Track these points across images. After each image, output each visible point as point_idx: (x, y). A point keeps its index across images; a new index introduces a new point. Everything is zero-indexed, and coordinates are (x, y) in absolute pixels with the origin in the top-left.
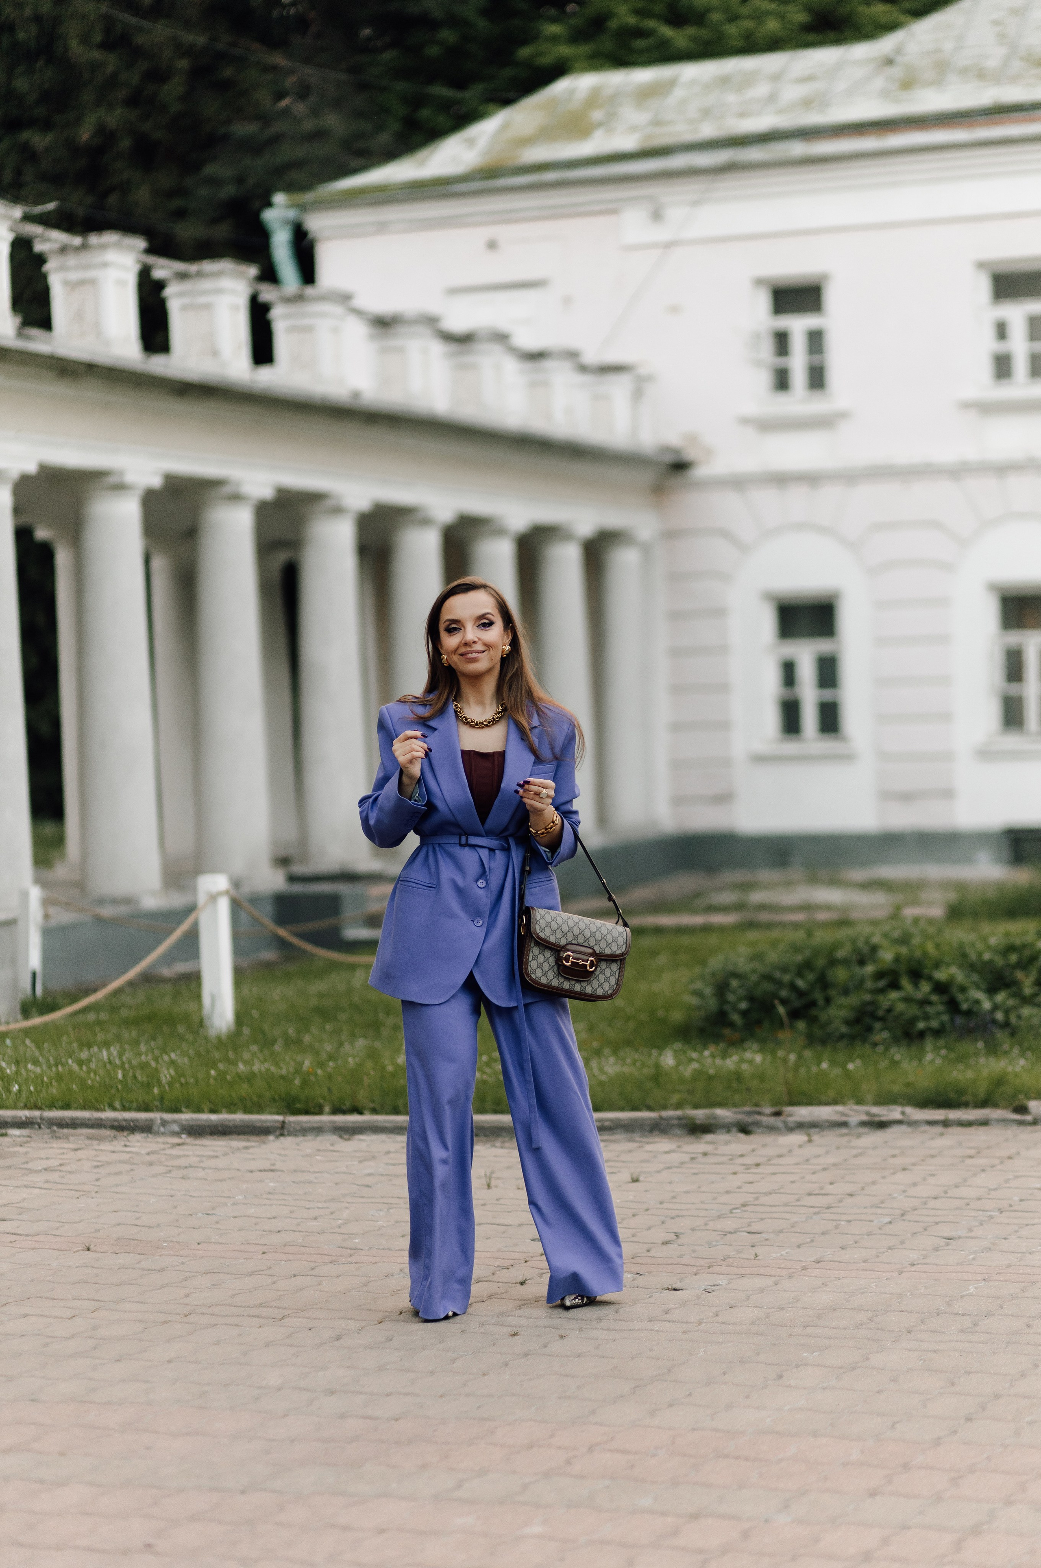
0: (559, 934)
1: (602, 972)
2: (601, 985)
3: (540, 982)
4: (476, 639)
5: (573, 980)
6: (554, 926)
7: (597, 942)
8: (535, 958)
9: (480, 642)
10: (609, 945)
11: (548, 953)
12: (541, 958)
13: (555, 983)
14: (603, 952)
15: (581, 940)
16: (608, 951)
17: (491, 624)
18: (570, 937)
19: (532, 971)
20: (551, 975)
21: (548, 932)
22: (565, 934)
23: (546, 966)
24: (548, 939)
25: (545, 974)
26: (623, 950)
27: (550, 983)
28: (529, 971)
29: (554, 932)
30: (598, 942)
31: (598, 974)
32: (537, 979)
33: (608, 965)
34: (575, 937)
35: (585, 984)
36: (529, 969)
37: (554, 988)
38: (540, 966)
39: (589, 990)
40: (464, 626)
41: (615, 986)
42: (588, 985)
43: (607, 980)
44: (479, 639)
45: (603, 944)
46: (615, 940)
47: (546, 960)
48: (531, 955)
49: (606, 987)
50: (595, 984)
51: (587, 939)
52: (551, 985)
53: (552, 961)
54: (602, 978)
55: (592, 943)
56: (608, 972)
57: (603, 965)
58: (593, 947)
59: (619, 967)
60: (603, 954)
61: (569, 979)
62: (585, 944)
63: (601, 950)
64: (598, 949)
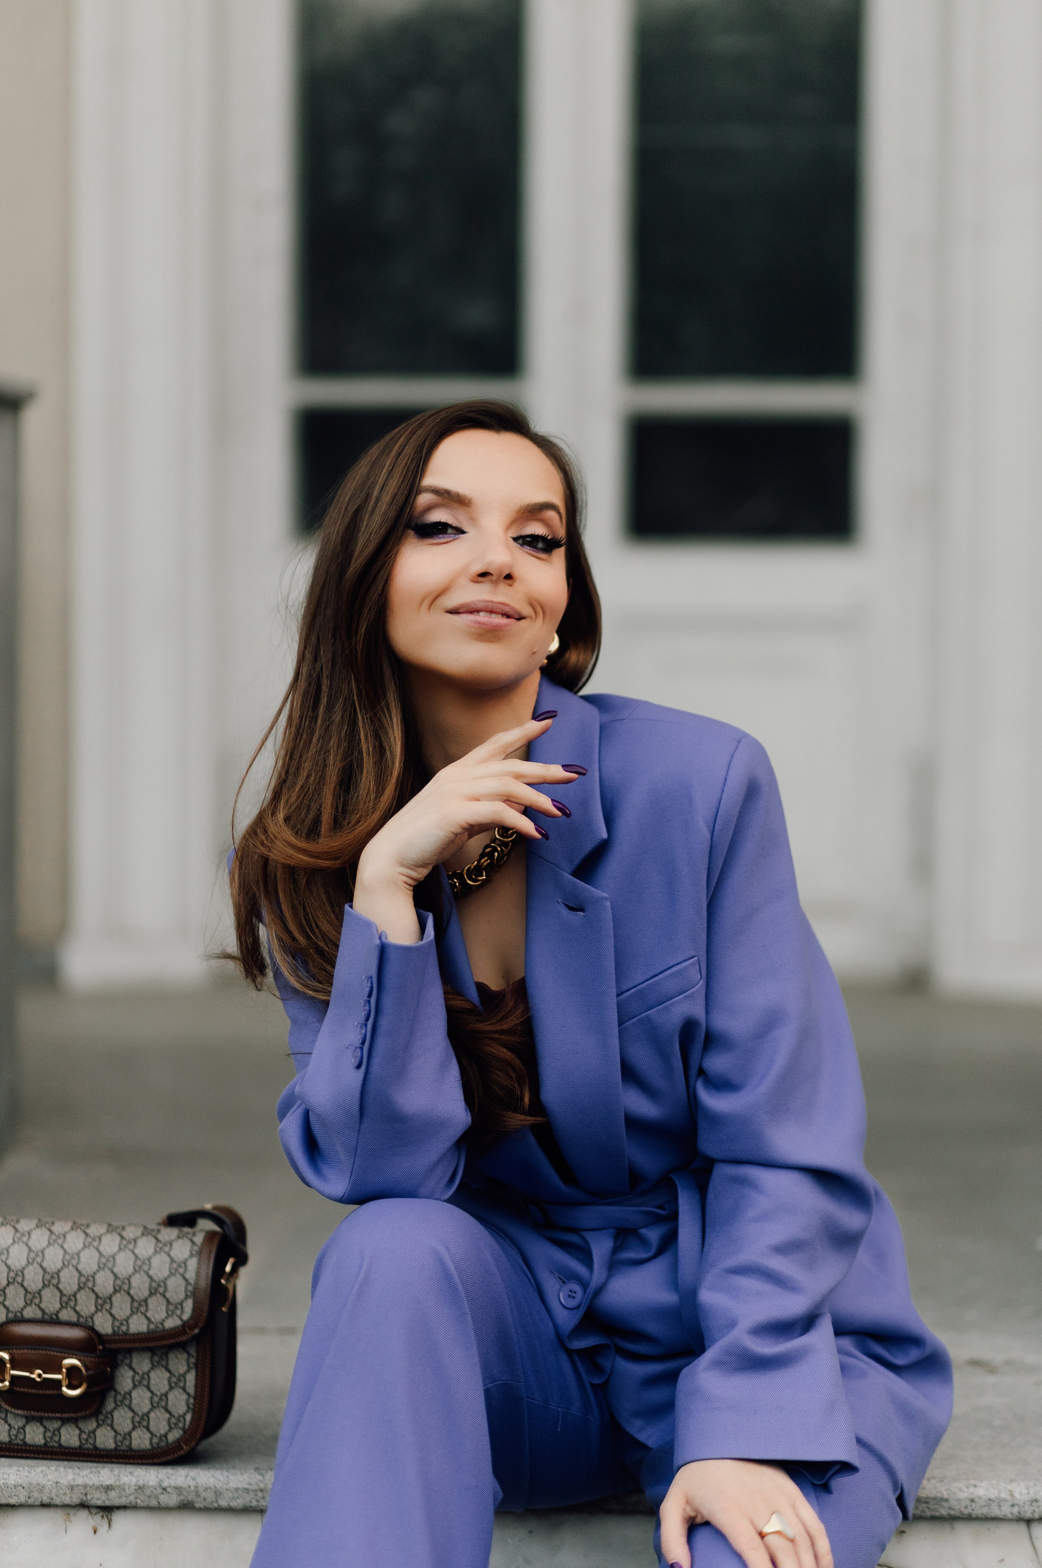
1: (142, 1382)
2: (142, 1421)
5: (46, 1418)
7: (100, 1301)
10: (139, 1306)
14: (124, 1328)
15: (51, 1302)
16: (138, 1325)
26: (186, 1317)
30: (103, 1303)
31: (127, 1389)
33: (155, 1360)
34: (33, 1297)
35: (92, 1425)
39: (105, 1439)
41: (188, 1417)
42: (99, 1426)
43: (160, 1402)
45: (121, 1307)
46: (157, 1289)
49: (159, 1422)
50: (122, 1419)
51: (68, 1300)
54: (141, 1399)
56: (159, 1379)
58: (90, 1320)
59: (193, 1360)
60: (125, 1334)
61: (40, 1420)
62: (65, 1315)
63: (117, 1323)
64: (104, 1325)
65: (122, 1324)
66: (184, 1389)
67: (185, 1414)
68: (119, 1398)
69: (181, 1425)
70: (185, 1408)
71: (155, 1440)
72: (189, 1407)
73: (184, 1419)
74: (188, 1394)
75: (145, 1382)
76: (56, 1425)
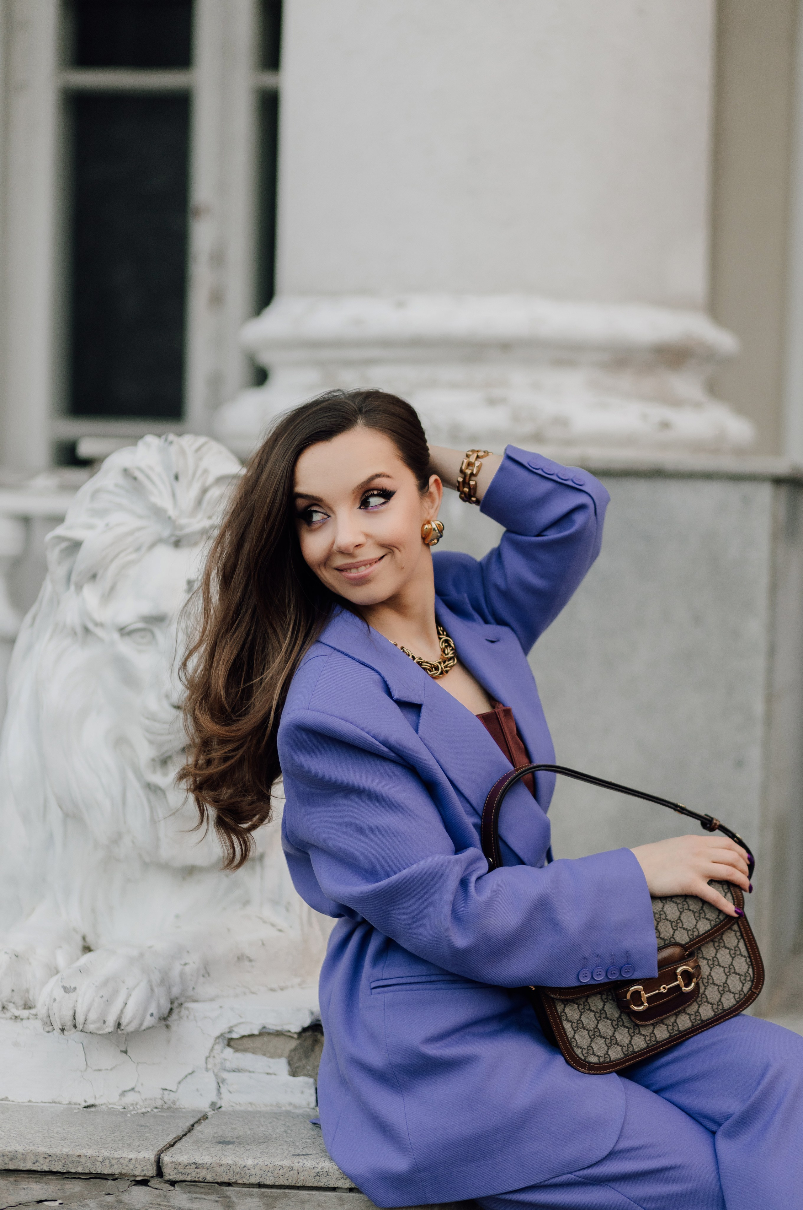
1: (714, 963)
2: (724, 989)
3: (609, 1061)
4: (361, 539)
5: (668, 1017)
7: (674, 924)
8: (579, 1025)
9: (369, 543)
11: (597, 1003)
12: (589, 1019)
13: (639, 1043)
14: (696, 933)
16: (704, 927)
19: (583, 1049)
20: (623, 1036)
23: (606, 1028)
25: (611, 1041)
27: (630, 1050)
28: (579, 1054)
30: (676, 924)
31: (708, 974)
32: (601, 1059)
33: (717, 944)
35: (694, 1007)
36: (578, 1050)
37: (642, 1052)
38: (594, 1034)
39: (706, 1012)
40: (333, 511)
41: (750, 971)
42: (699, 1006)
43: (730, 971)
47: (601, 1015)
48: (567, 1026)
49: (734, 983)
50: (712, 993)
52: (633, 1052)
53: (612, 1010)
54: (718, 975)
55: (666, 931)
56: (723, 956)
57: (709, 951)
58: (672, 939)
59: (738, 933)
60: (697, 936)
61: (661, 1022)
63: (690, 932)
64: (683, 938)
65: (693, 931)
66: (741, 955)
67: (748, 970)
69: (748, 978)
70: (747, 966)
71: (736, 996)
72: (748, 964)
73: (749, 973)
74: (744, 957)
75: (716, 963)
76: (672, 1019)
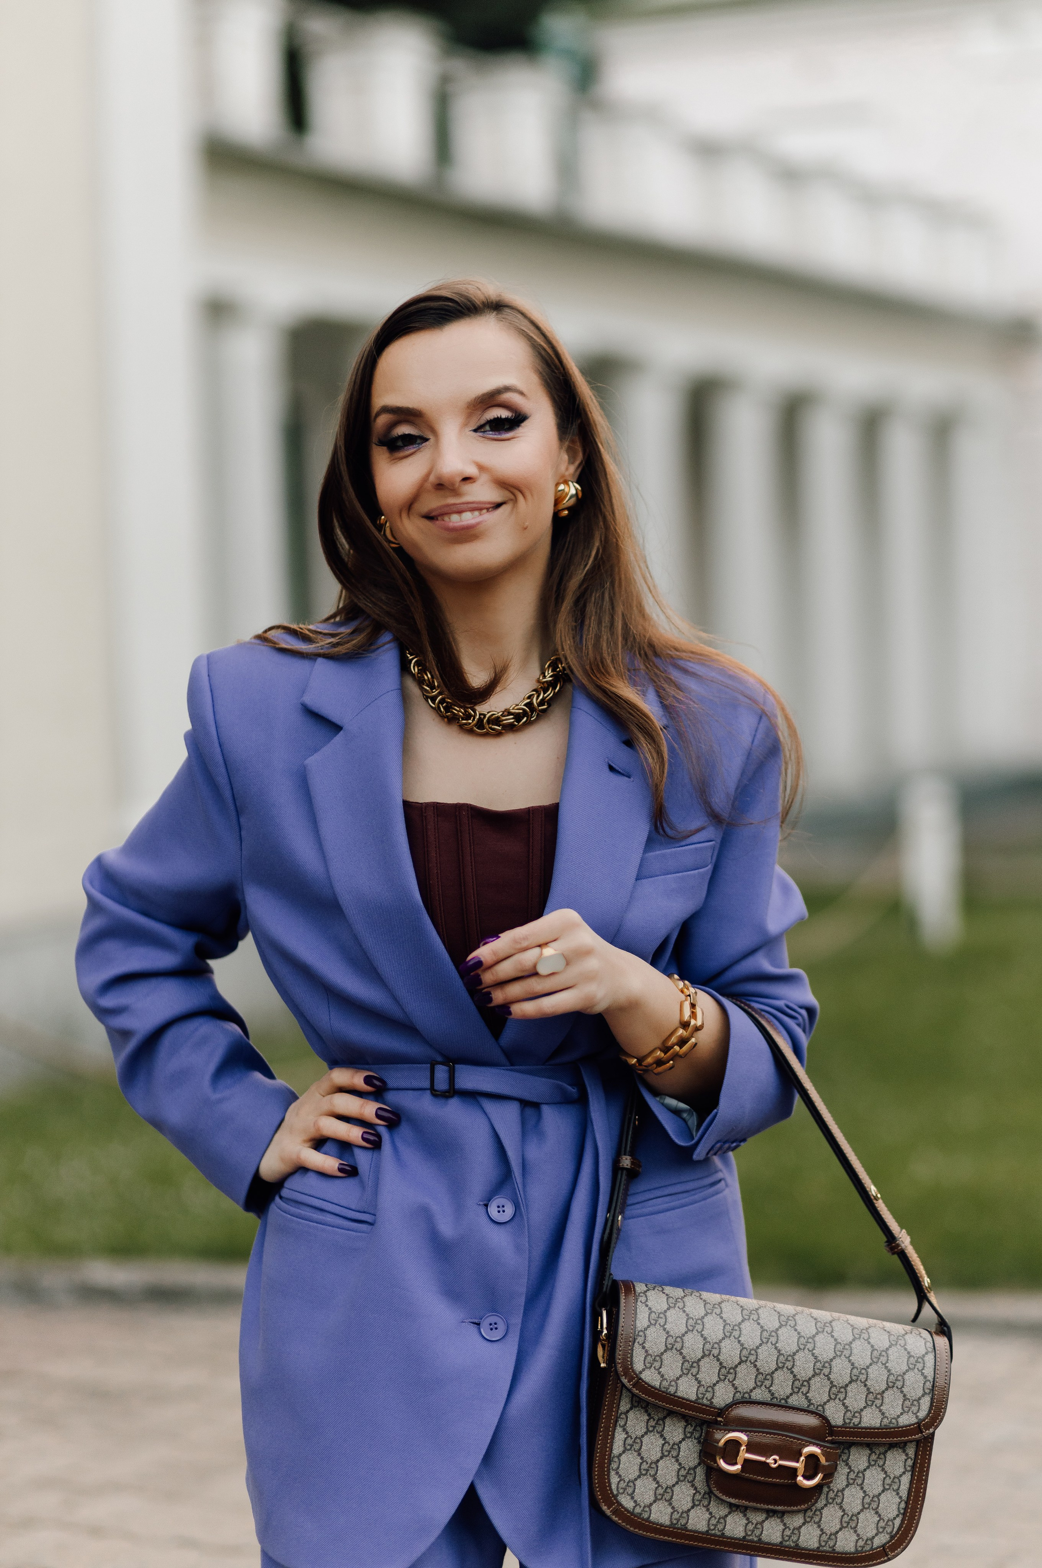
0: (709, 1372)
1: (856, 1479)
2: (850, 1522)
3: (648, 1520)
4: (472, 471)
5: (756, 1510)
6: (693, 1345)
7: (834, 1390)
8: (634, 1445)
9: (484, 478)
10: (874, 1399)
11: (674, 1431)
12: (652, 1446)
13: (698, 1521)
14: (856, 1421)
15: (782, 1386)
16: (871, 1419)
17: (517, 420)
18: (745, 1380)
19: (622, 1485)
20: (683, 1496)
21: (672, 1366)
22: (727, 1373)
23: (667, 1471)
24: (672, 1390)
25: (664, 1494)
26: (922, 1414)
27: (683, 1521)
28: (614, 1487)
29: (691, 1367)
30: (838, 1392)
31: (840, 1487)
32: (638, 1510)
33: (874, 1457)
34: (764, 1379)
35: (798, 1520)
36: (614, 1479)
37: (696, 1536)
38: (648, 1469)
39: (809, 1538)
40: (434, 431)
41: (898, 1522)
42: (805, 1522)
43: (871, 1503)
44: (481, 468)
45: (856, 1398)
46: (894, 1383)
47: (671, 1451)
48: (619, 1437)
49: (867, 1524)
50: (831, 1517)
51: (801, 1385)
52: (685, 1527)
53: (689, 1452)
54: (853, 1499)
55: (819, 1393)
56: (874, 1480)
57: (859, 1459)
58: (820, 1408)
59: (910, 1462)
60: (856, 1427)
61: (744, 1510)
62: (796, 1400)
63: (849, 1414)
64: (836, 1415)
65: (854, 1416)
66: (897, 1491)
67: (895, 1518)
68: (831, 1495)
69: (889, 1530)
70: (896, 1513)
71: (861, 1543)
72: (899, 1511)
73: (894, 1524)
74: (901, 1497)
75: (859, 1481)
76: (760, 1517)
